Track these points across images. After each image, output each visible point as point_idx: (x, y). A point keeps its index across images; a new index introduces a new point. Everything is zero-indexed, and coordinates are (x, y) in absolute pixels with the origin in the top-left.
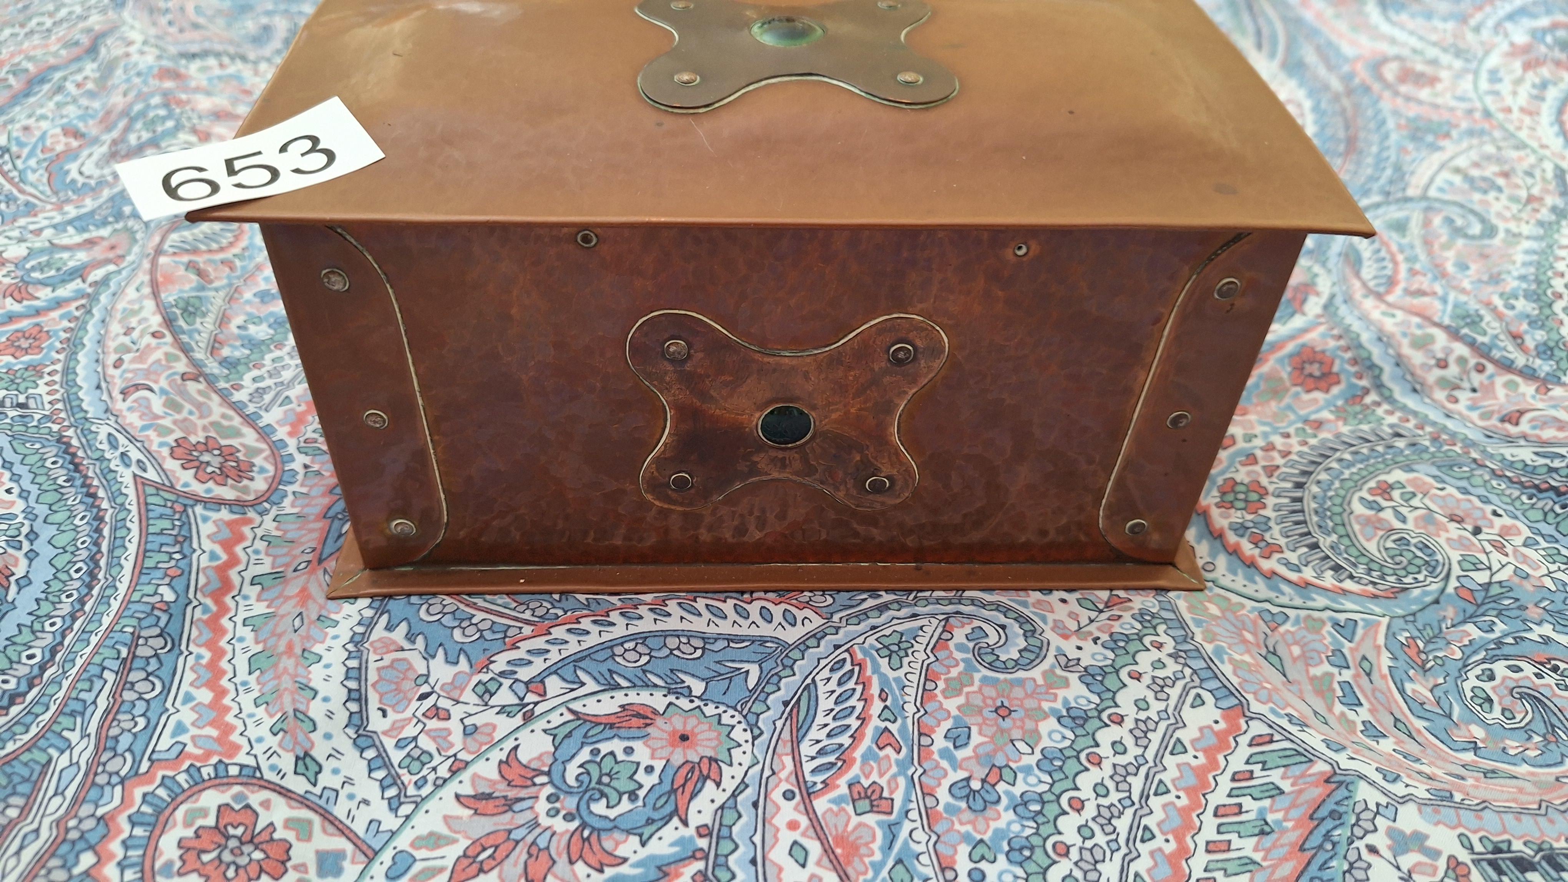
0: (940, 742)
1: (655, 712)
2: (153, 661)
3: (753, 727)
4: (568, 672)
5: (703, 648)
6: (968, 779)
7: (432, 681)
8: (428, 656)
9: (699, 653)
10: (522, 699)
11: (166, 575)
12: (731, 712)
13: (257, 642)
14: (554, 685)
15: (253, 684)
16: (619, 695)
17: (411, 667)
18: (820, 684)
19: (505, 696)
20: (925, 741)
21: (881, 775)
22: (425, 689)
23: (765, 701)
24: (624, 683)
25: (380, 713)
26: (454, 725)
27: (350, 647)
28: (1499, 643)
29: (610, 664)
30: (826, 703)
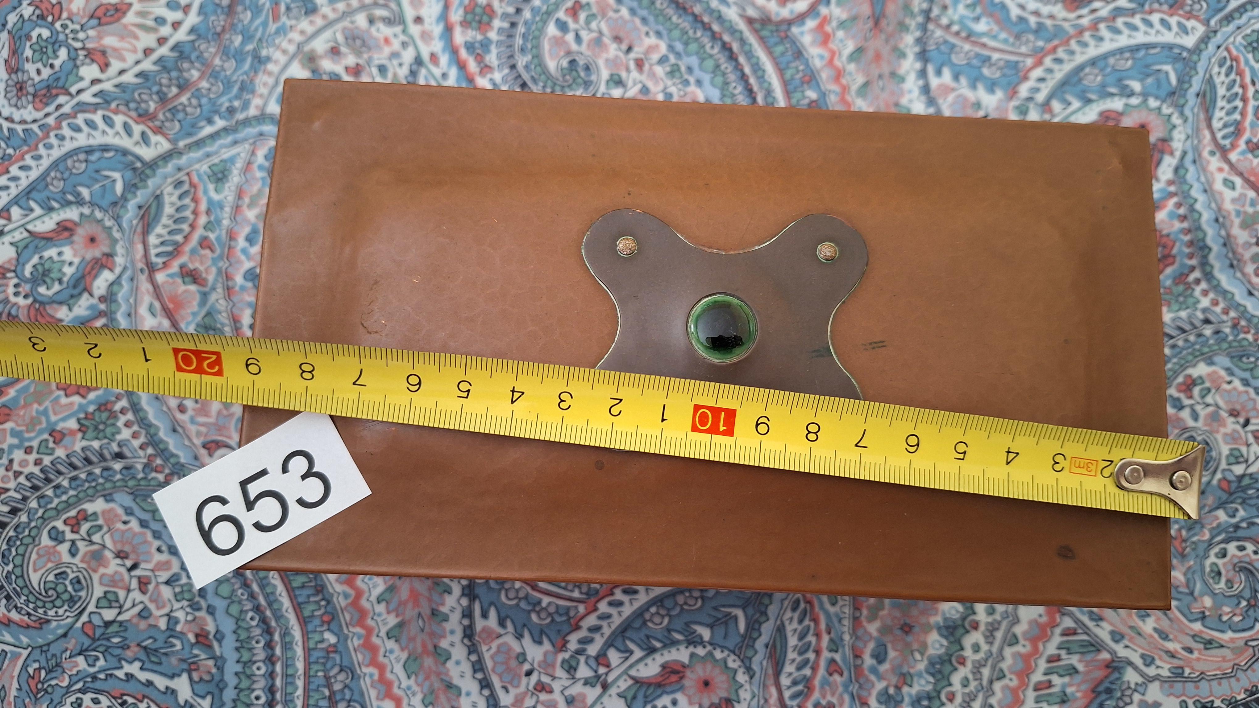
0: (868, 661)
1: (684, 666)
2: (347, 691)
3: (749, 670)
4: (619, 643)
5: (702, 598)
6: (886, 689)
7: (529, 658)
8: (519, 636)
9: (699, 603)
10: (596, 672)
11: (323, 622)
12: (733, 657)
13: (402, 649)
14: (614, 656)
15: (415, 688)
16: (657, 656)
17: (510, 649)
18: (787, 623)
19: (584, 672)
20: (859, 662)
21: (833, 695)
22: (526, 667)
23: (753, 646)
24: (658, 645)
25: (504, 691)
26: (557, 696)
27: (466, 641)
28: (1237, 527)
29: (645, 631)
30: (793, 641)
